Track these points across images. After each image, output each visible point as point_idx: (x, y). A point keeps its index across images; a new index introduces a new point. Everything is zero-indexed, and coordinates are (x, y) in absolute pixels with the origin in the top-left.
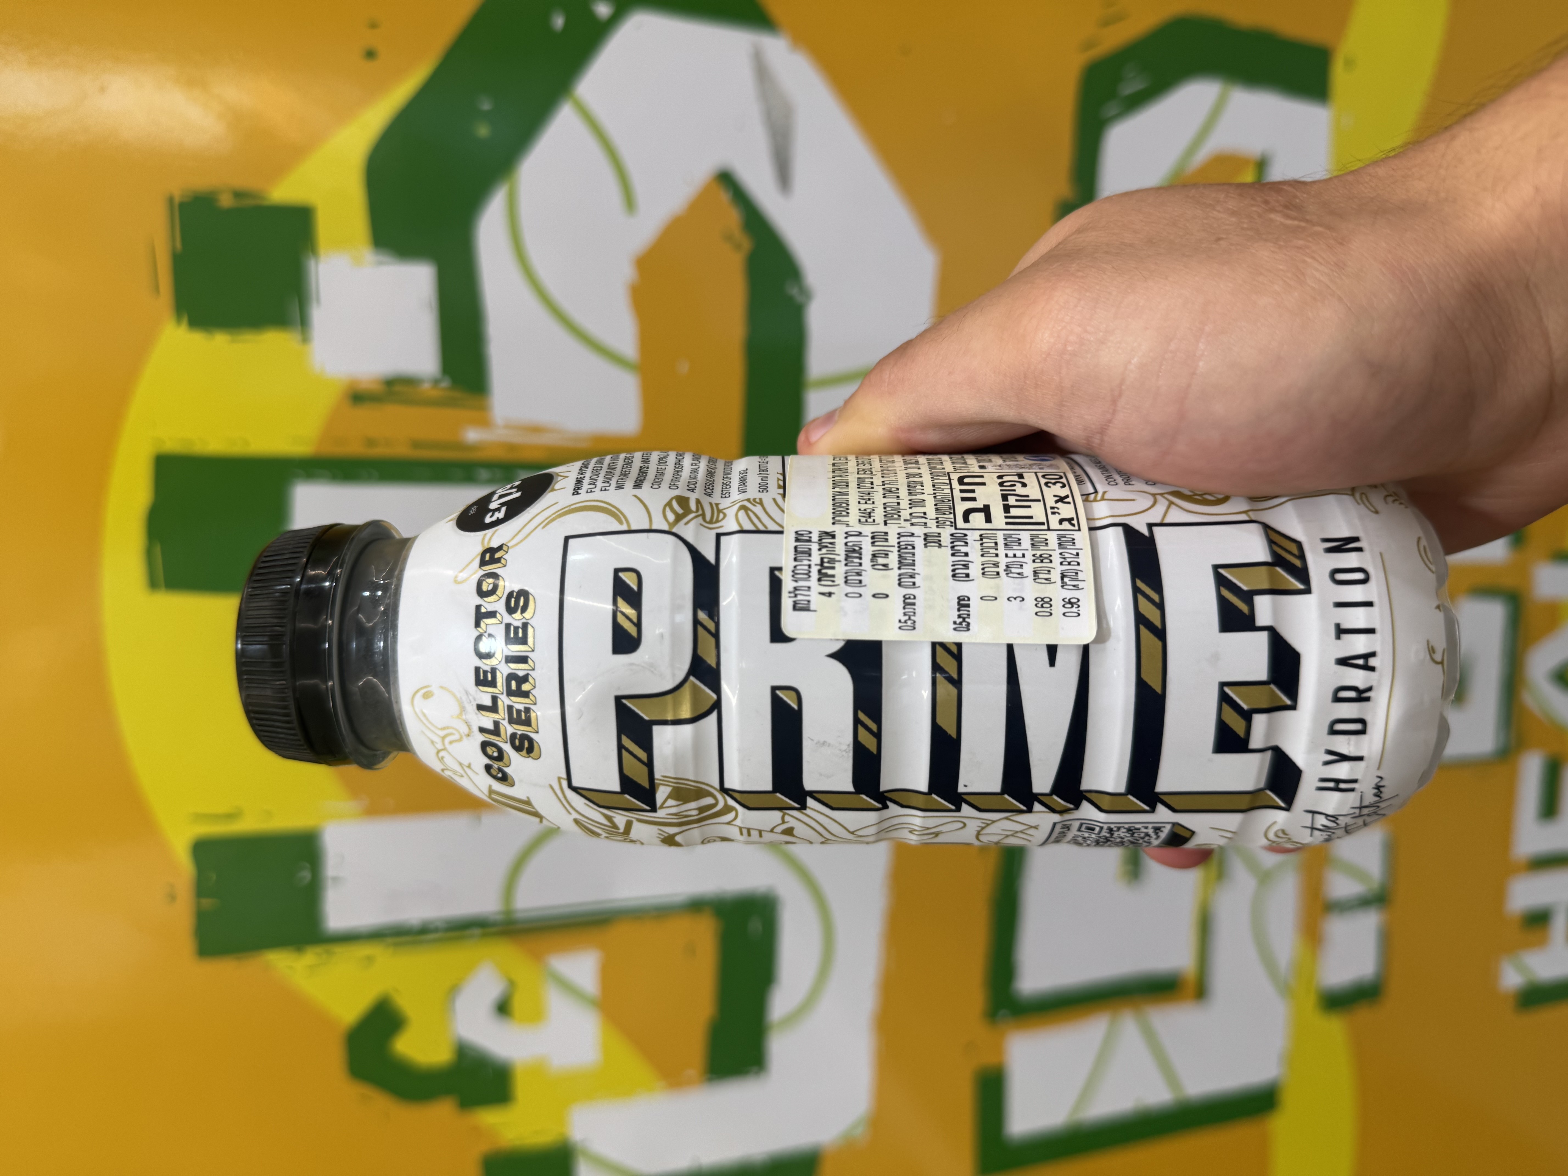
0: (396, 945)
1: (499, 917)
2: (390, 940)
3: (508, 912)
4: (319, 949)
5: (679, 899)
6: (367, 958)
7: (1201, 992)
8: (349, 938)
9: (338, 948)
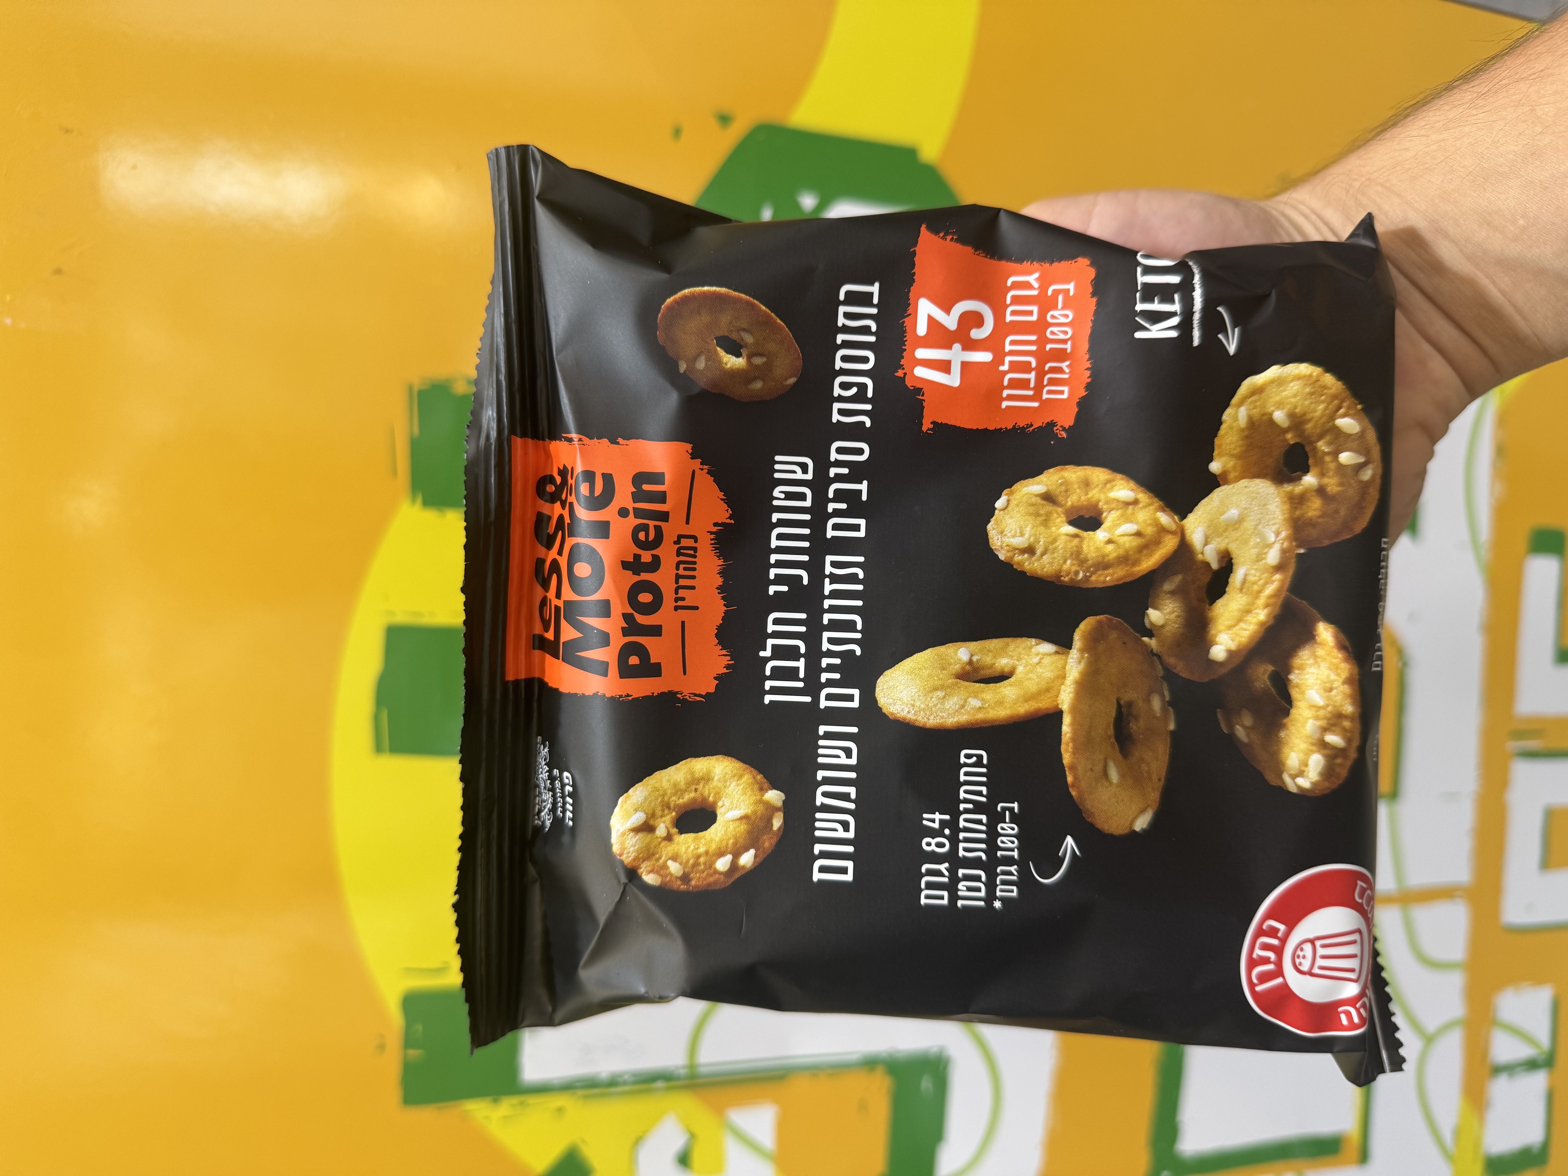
0: (586, 1097)
1: (682, 1072)
2: (581, 1092)
3: (692, 1066)
4: (515, 1100)
5: (854, 1057)
6: (560, 1110)
7: (1364, 1157)
8: (543, 1089)
9: (532, 1100)
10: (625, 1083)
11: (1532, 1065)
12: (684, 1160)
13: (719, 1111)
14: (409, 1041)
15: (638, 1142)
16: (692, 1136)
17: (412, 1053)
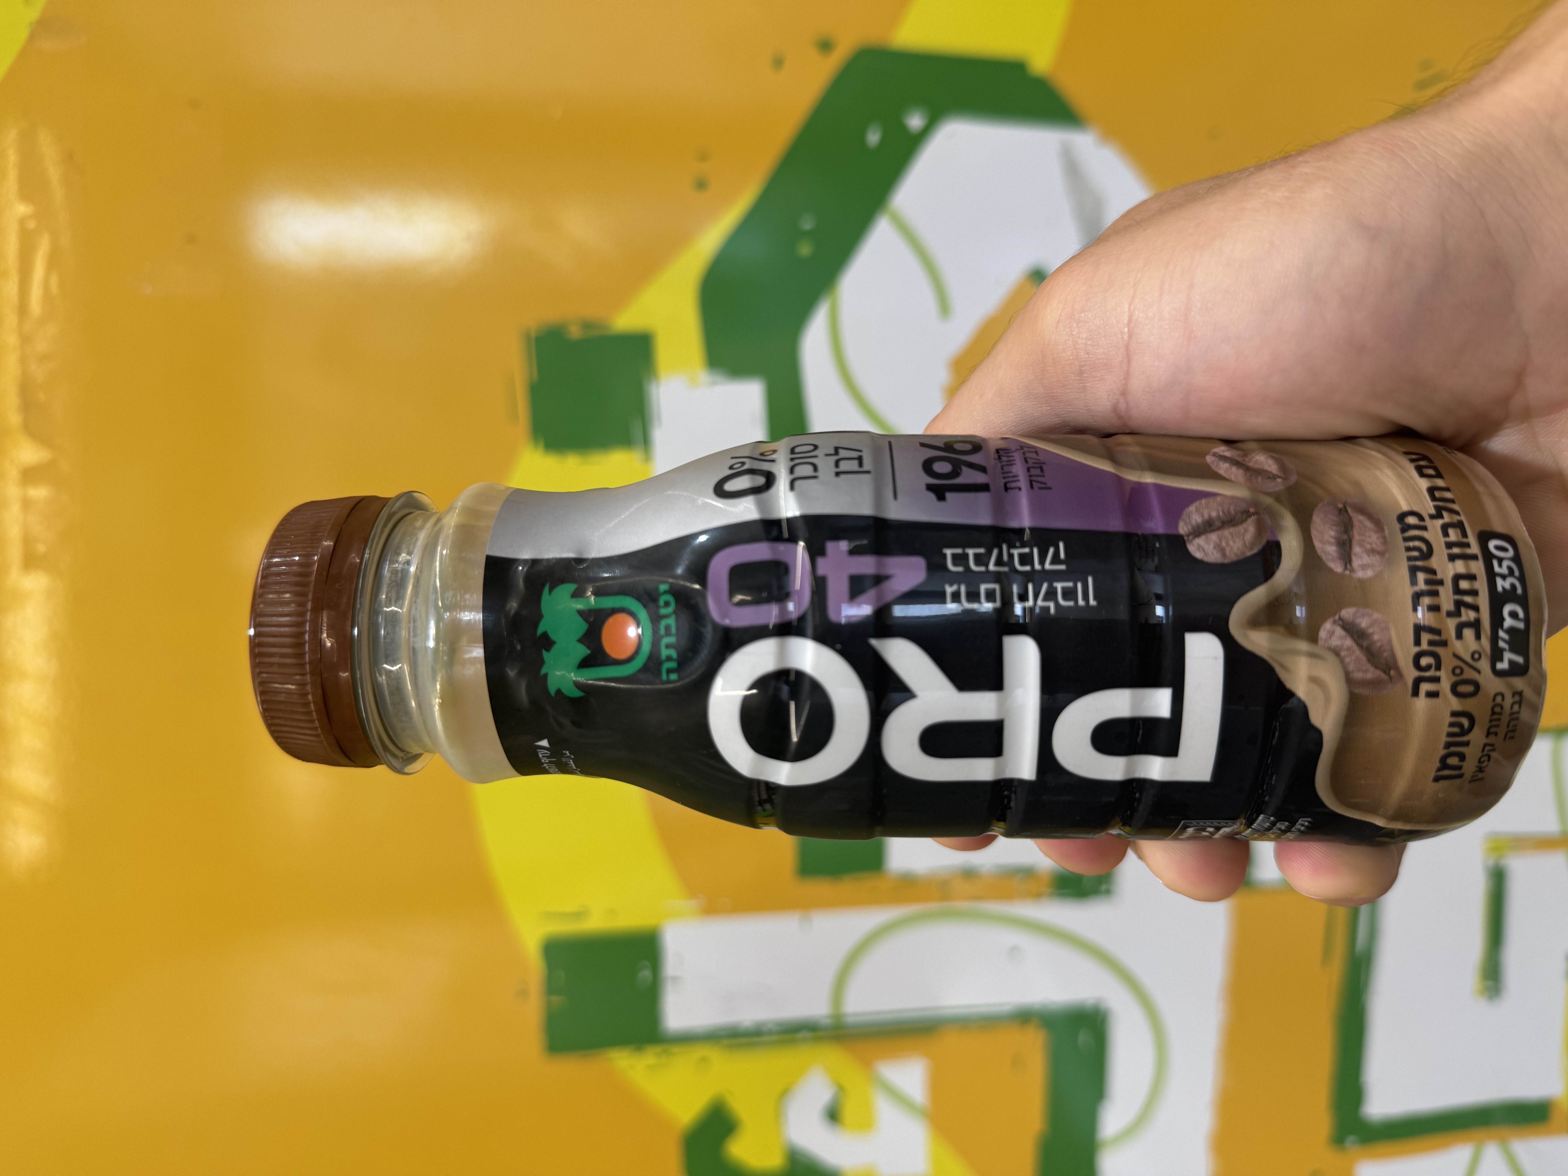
0: (730, 1047)
1: (827, 1021)
2: (725, 1042)
3: (837, 1016)
4: (657, 1049)
5: (1006, 1009)
6: (704, 1059)
8: (687, 1039)
9: (675, 1049)
10: (770, 1033)
12: (833, 1115)
13: (867, 1063)
14: (551, 987)
15: (784, 1094)
16: (840, 1090)
17: (556, 999)
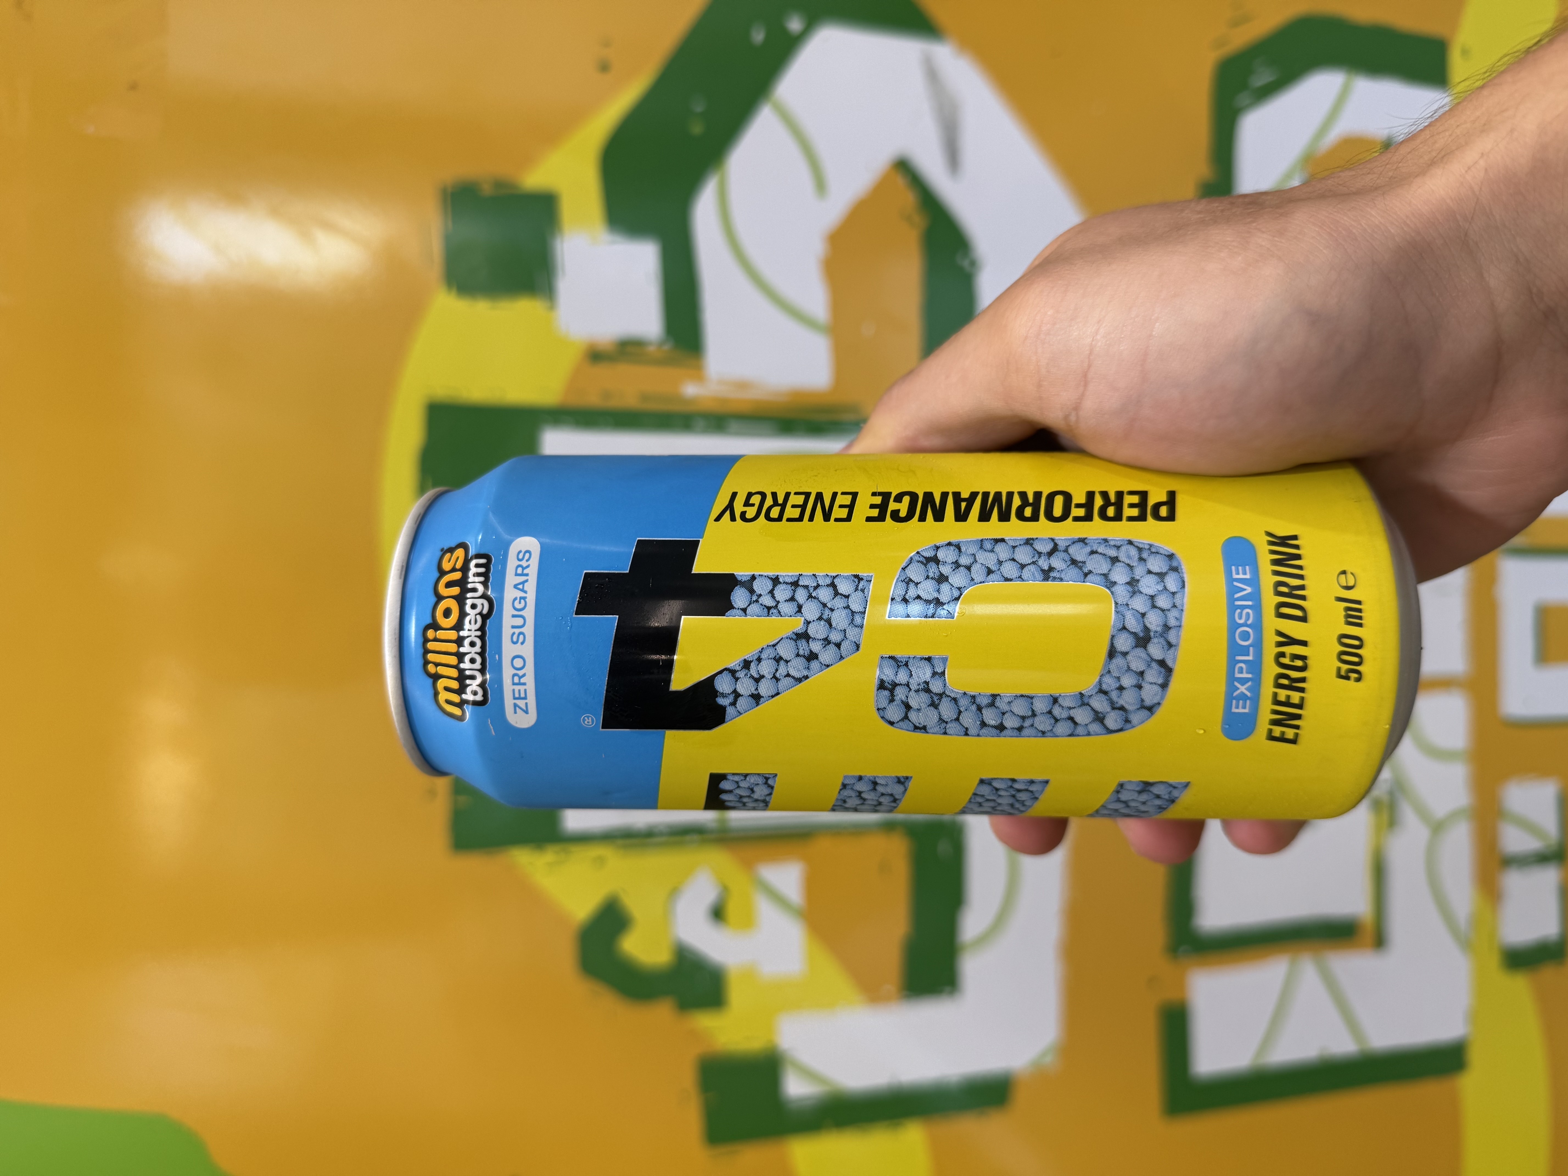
0: (624, 846)
1: (713, 825)
2: (619, 841)
3: (723, 821)
4: (558, 848)
5: (874, 817)
6: (599, 858)
7: (1380, 941)
8: (584, 839)
9: (573, 848)
10: (661, 834)
11: (1542, 859)
12: (718, 913)
13: (749, 865)
14: (458, 788)
16: (725, 889)
17: (463, 800)
